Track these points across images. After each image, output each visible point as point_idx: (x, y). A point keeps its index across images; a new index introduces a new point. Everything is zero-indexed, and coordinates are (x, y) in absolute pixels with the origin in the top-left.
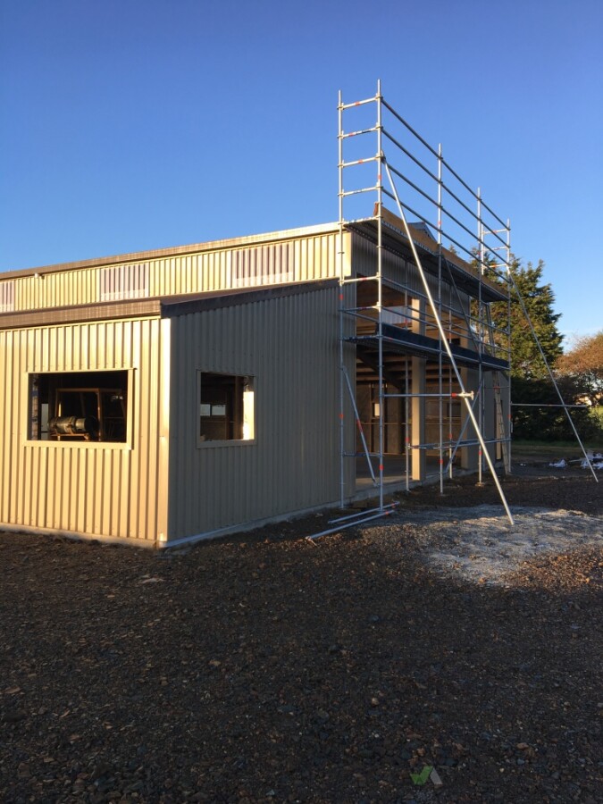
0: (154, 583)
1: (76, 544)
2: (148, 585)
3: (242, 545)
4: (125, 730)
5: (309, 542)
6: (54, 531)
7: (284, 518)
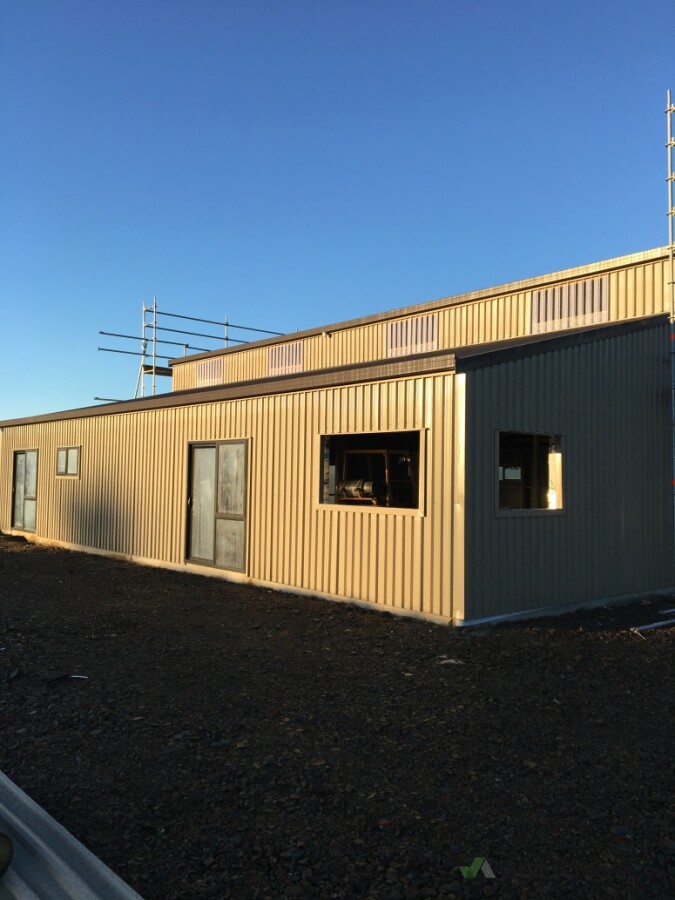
0: (453, 664)
1: (368, 615)
2: (447, 666)
3: (551, 631)
4: (436, 823)
5: (634, 635)
6: (346, 599)
7: (602, 603)
